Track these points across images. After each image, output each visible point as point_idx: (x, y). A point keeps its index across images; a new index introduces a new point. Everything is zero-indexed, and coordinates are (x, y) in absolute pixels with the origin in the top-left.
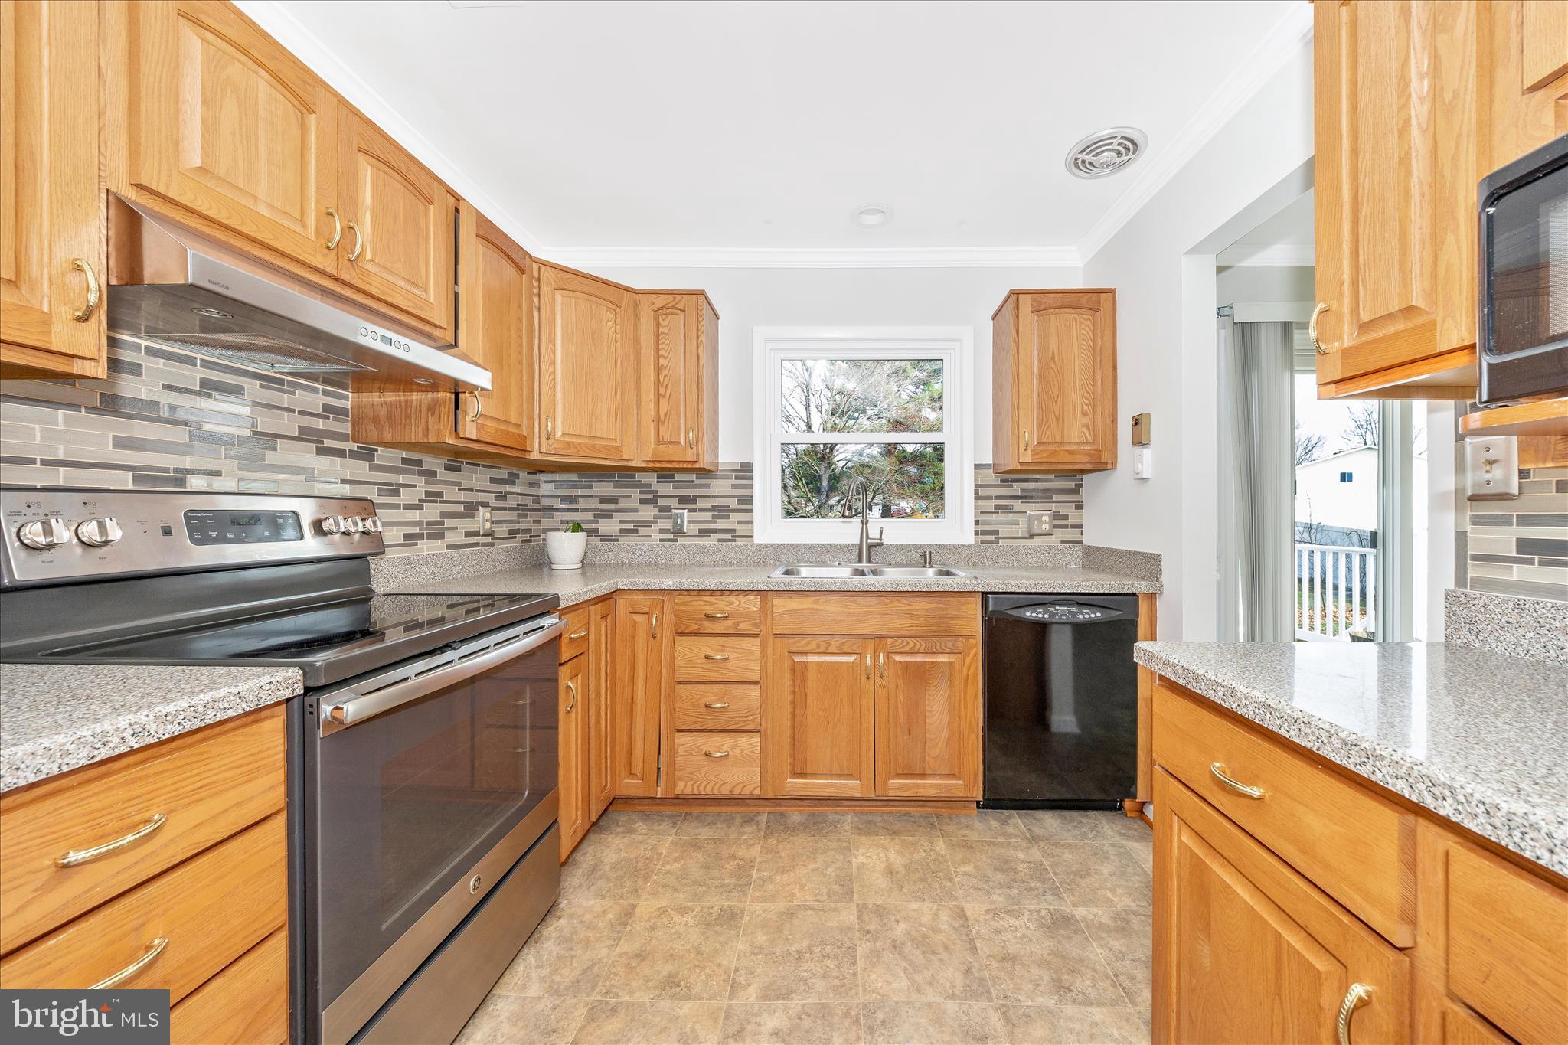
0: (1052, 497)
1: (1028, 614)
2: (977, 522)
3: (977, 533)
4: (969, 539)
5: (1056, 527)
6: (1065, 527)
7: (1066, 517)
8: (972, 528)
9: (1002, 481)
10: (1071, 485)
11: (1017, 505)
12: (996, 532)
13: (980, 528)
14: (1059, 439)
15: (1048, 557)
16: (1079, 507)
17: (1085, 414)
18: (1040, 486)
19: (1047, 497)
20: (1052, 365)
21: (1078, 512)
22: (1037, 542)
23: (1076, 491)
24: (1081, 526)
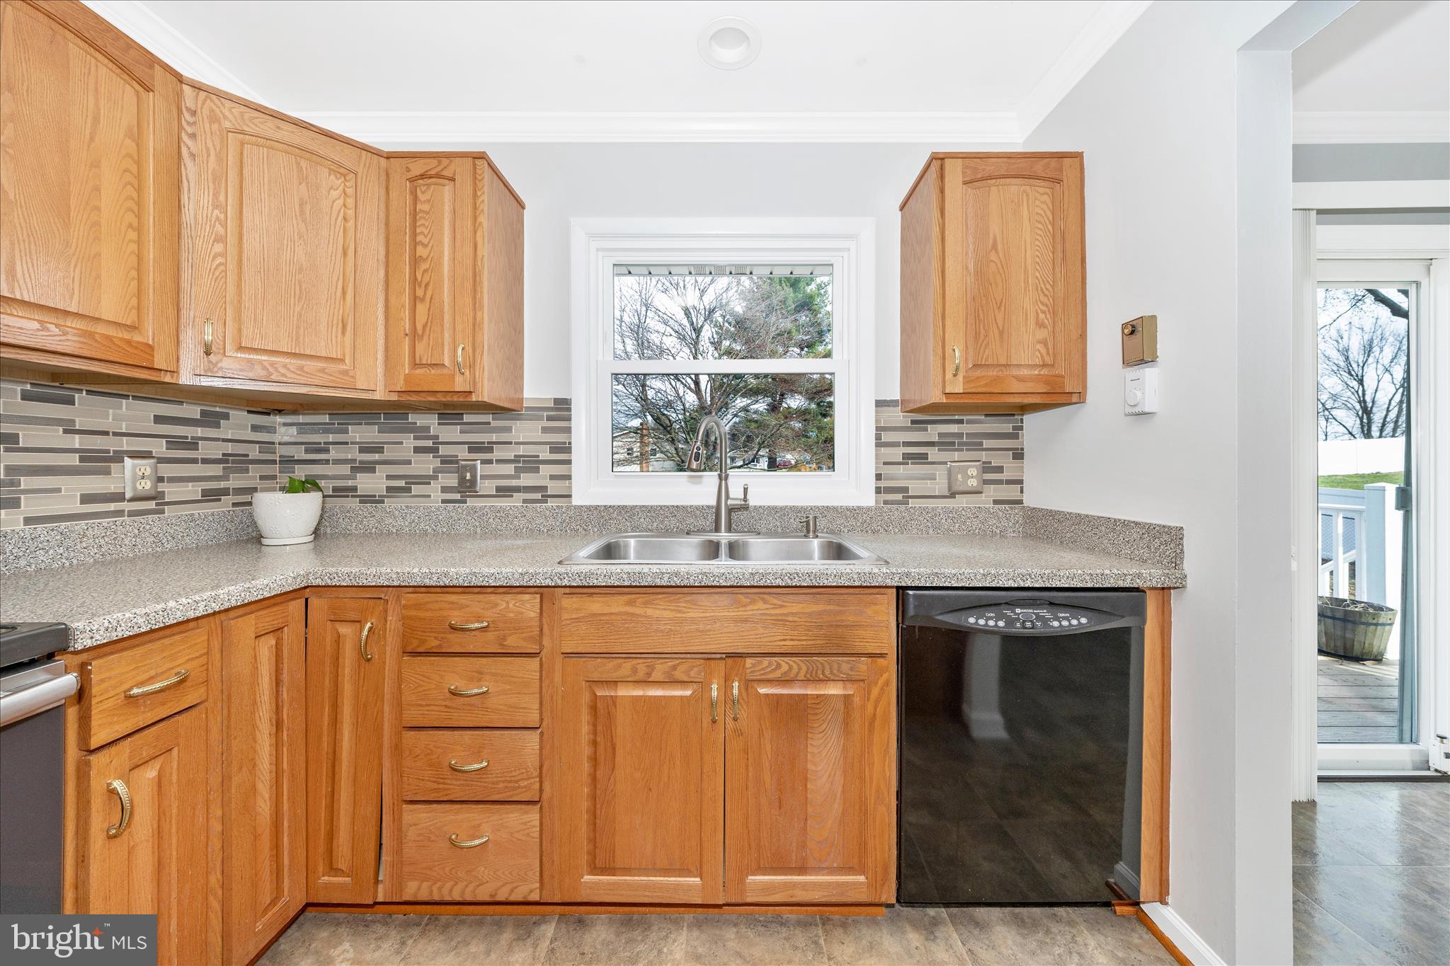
0: (981, 444)
2: (878, 477)
3: (878, 490)
4: (866, 498)
5: (986, 482)
6: (999, 482)
7: (1000, 469)
8: (872, 483)
9: (913, 422)
10: (1008, 428)
11: (933, 453)
12: (906, 490)
13: (883, 484)
14: (1003, 361)
15: (976, 522)
16: (1018, 455)
17: (1041, 325)
18: (965, 429)
19: (974, 443)
20: (993, 256)
21: (1017, 463)
22: (962, 502)
23: (1014, 436)
24: (1022, 483)
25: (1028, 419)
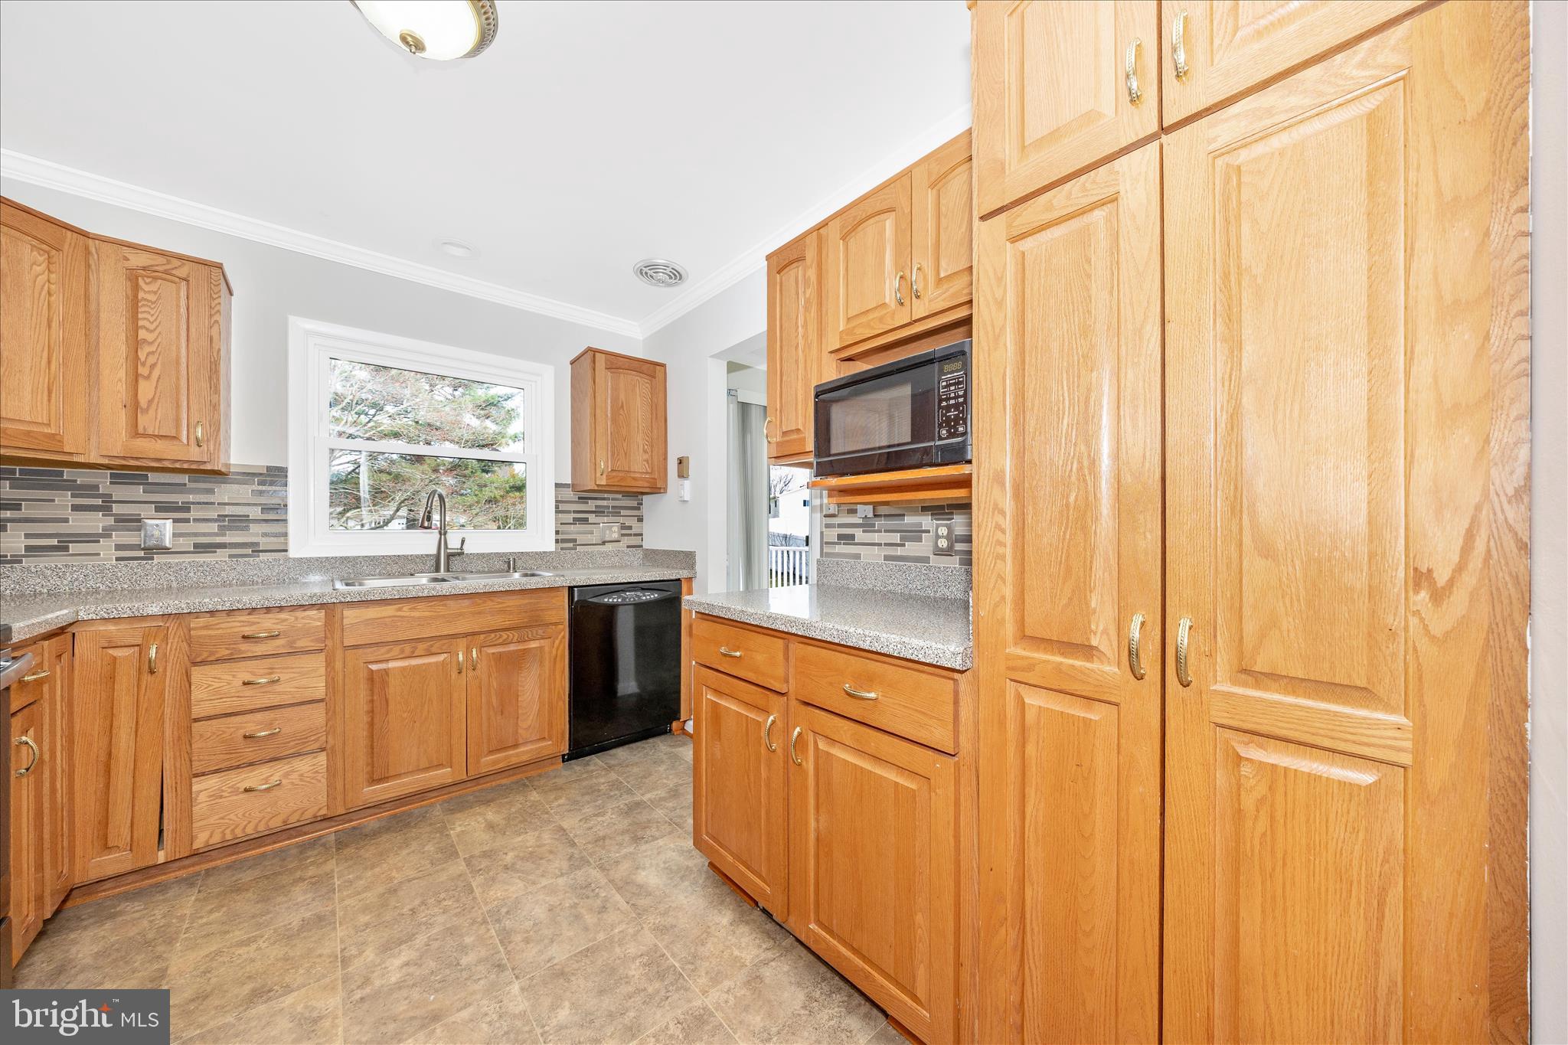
0: (621, 512)
1: (606, 600)
3: (557, 541)
4: (551, 546)
5: (623, 535)
6: (630, 535)
7: (630, 528)
9: (580, 498)
10: (635, 503)
11: (593, 518)
12: (576, 540)
13: (560, 537)
14: (626, 469)
15: (617, 558)
16: (640, 520)
17: (645, 452)
18: (610, 503)
19: (616, 511)
20: (621, 412)
21: (639, 524)
22: (609, 546)
23: (639, 509)
24: (641, 535)
25: (644, 499)
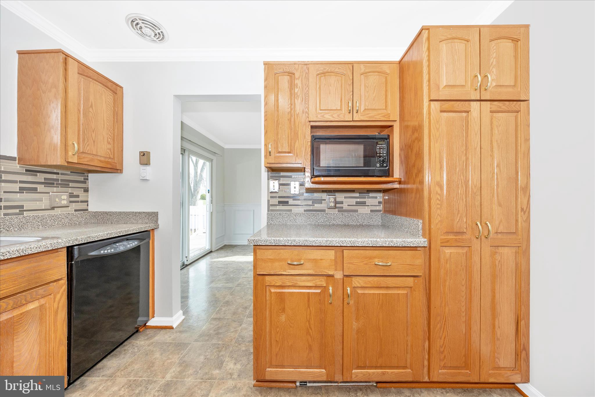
0: (69, 185)
1: (102, 252)
5: (71, 202)
6: (78, 202)
7: (78, 196)
10: (82, 179)
14: (94, 153)
15: (67, 220)
16: (86, 190)
17: (109, 143)
18: (60, 177)
19: (65, 184)
21: (85, 194)
22: (58, 212)
23: (85, 183)
24: (87, 202)
25: (90, 175)
